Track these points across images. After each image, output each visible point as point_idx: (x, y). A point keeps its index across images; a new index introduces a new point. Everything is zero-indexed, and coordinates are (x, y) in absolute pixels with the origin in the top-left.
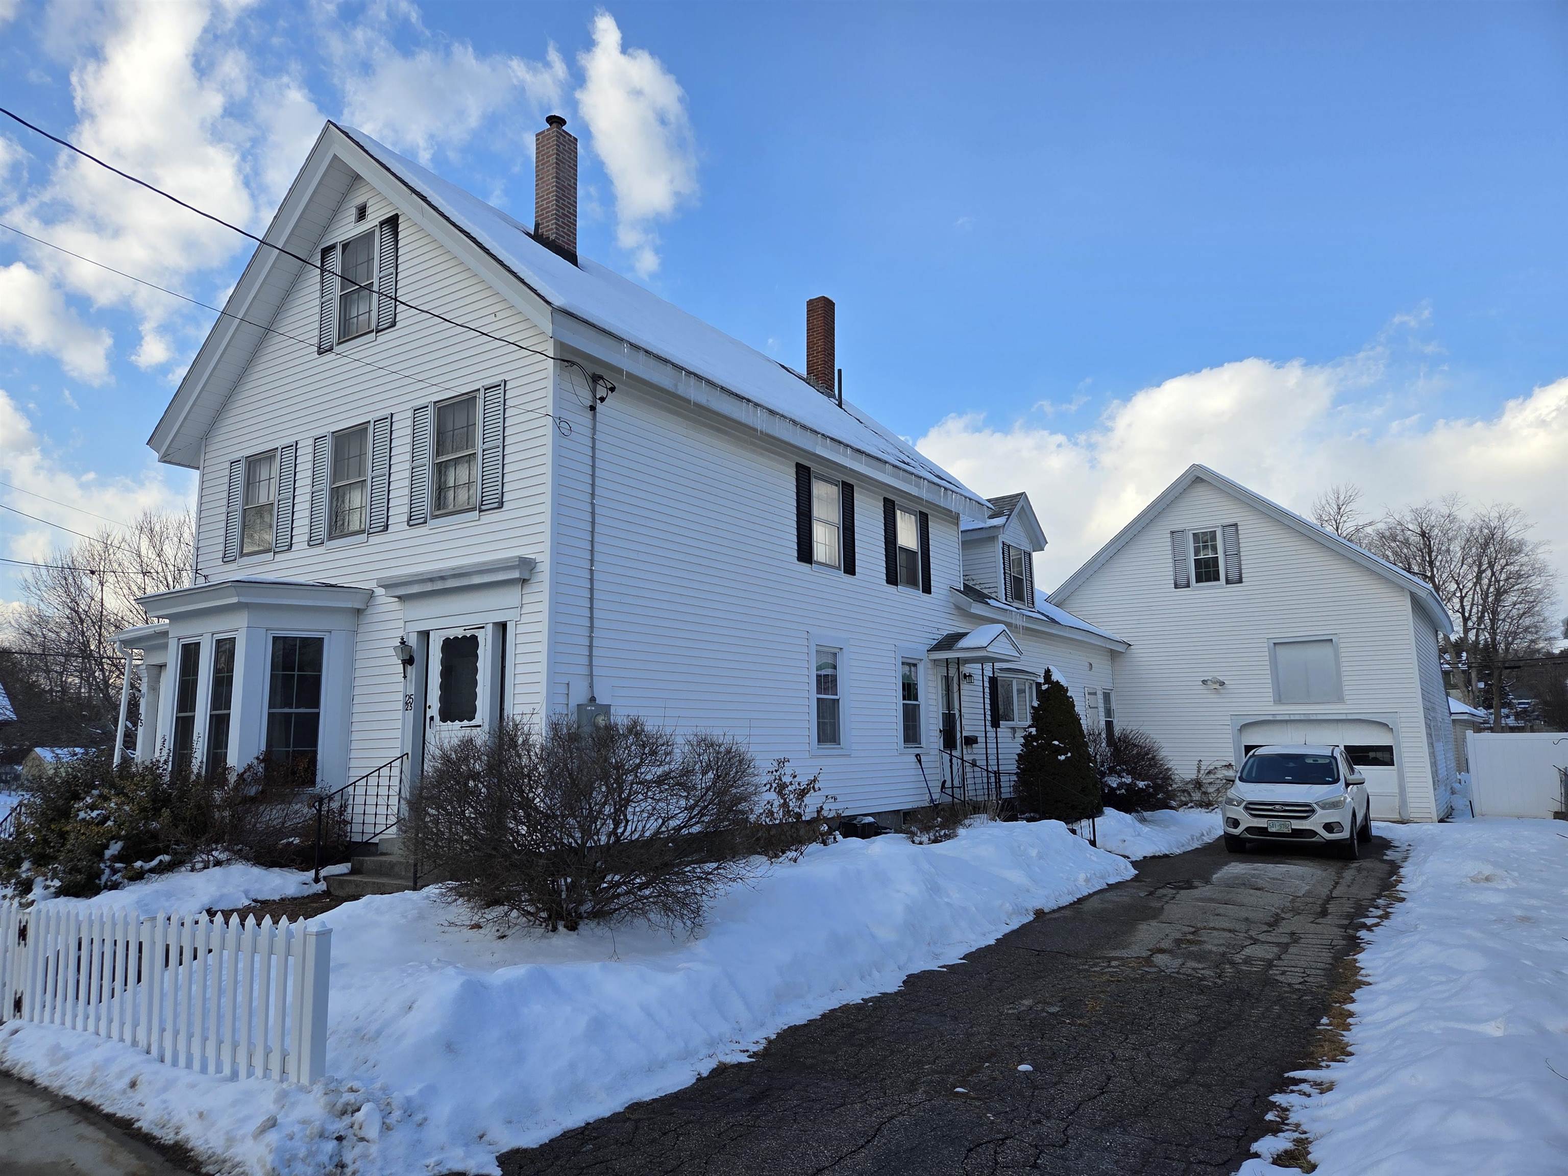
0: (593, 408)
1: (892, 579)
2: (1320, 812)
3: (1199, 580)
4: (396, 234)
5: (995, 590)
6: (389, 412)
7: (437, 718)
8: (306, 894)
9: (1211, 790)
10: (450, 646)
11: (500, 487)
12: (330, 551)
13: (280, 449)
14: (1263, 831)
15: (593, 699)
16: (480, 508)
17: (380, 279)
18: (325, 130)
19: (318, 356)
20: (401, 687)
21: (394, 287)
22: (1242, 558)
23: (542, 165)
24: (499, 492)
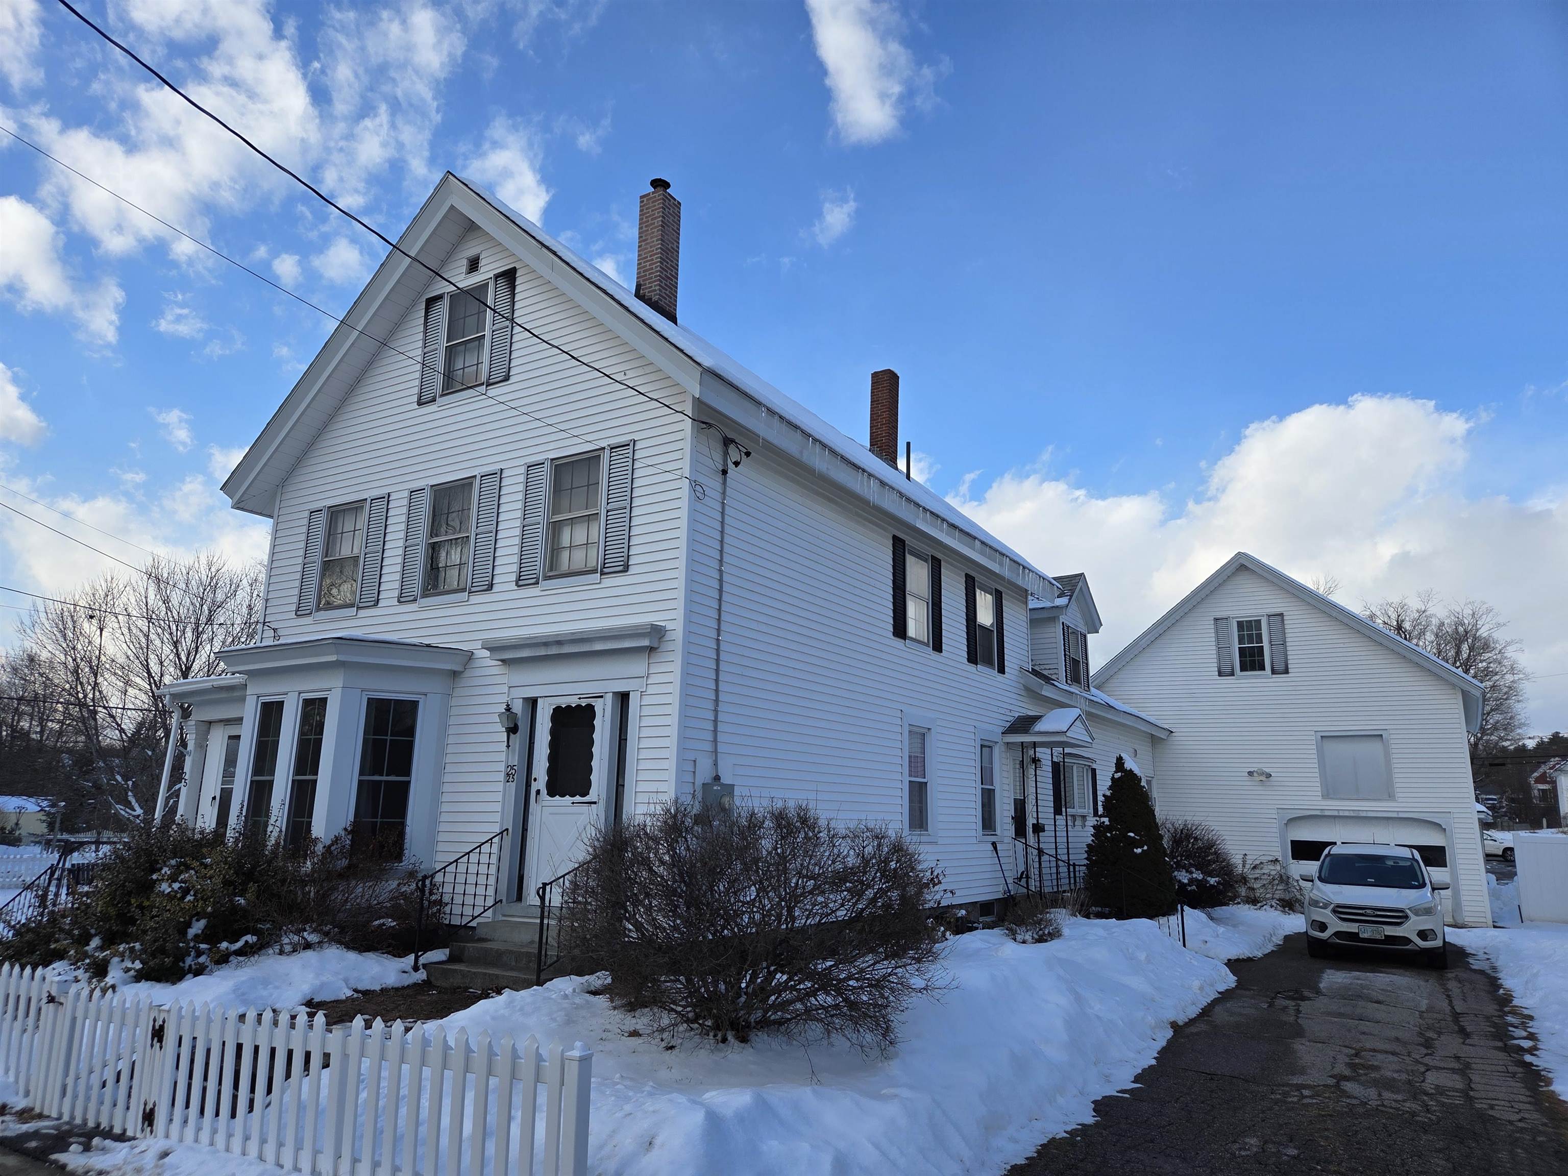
0: (724, 472)
1: (972, 658)
2: (1413, 918)
3: (1243, 669)
4: (512, 287)
5: (1056, 671)
6: (499, 468)
7: (544, 791)
8: (406, 984)
9: (1257, 885)
10: (560, 715)
11: (626, 550)
12: (423, 609)
13: (369, 500)
14: (1354, 936)
15: (717, 778)
16: (601, 571)
17: (493, 332)
18: (444, 181)
19: (417, 407)
20: (503, 757)
21: (509, 340)
22: (1288, 648)
23: (646, 226)
24: (625, 555)
